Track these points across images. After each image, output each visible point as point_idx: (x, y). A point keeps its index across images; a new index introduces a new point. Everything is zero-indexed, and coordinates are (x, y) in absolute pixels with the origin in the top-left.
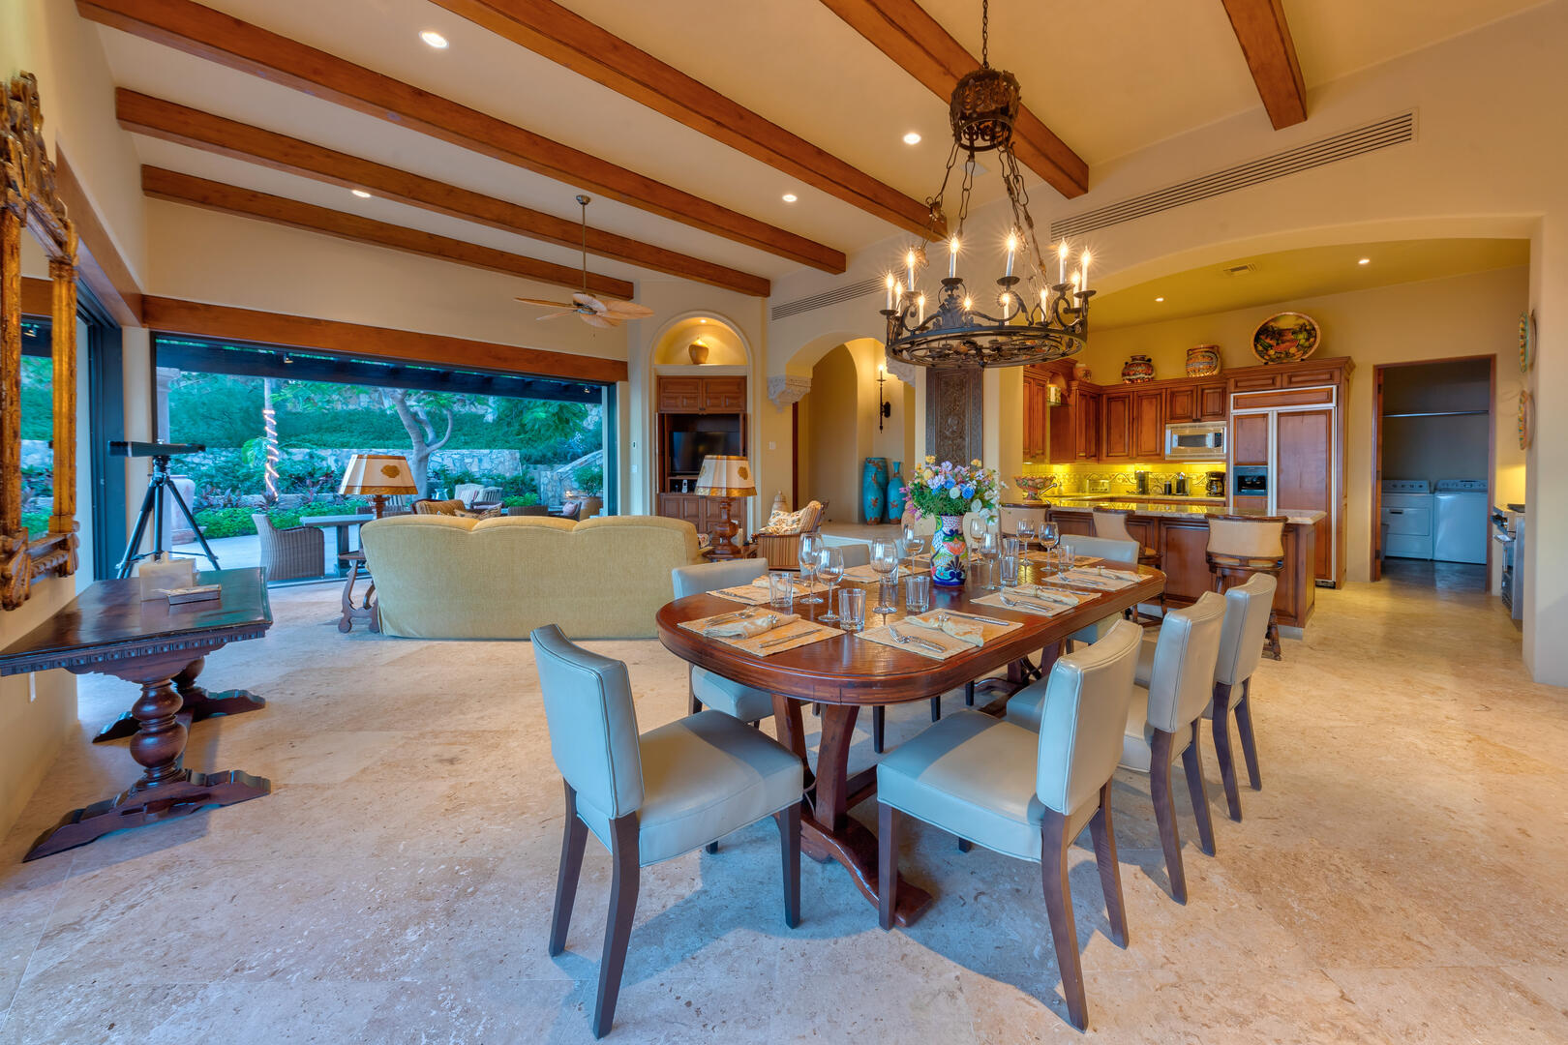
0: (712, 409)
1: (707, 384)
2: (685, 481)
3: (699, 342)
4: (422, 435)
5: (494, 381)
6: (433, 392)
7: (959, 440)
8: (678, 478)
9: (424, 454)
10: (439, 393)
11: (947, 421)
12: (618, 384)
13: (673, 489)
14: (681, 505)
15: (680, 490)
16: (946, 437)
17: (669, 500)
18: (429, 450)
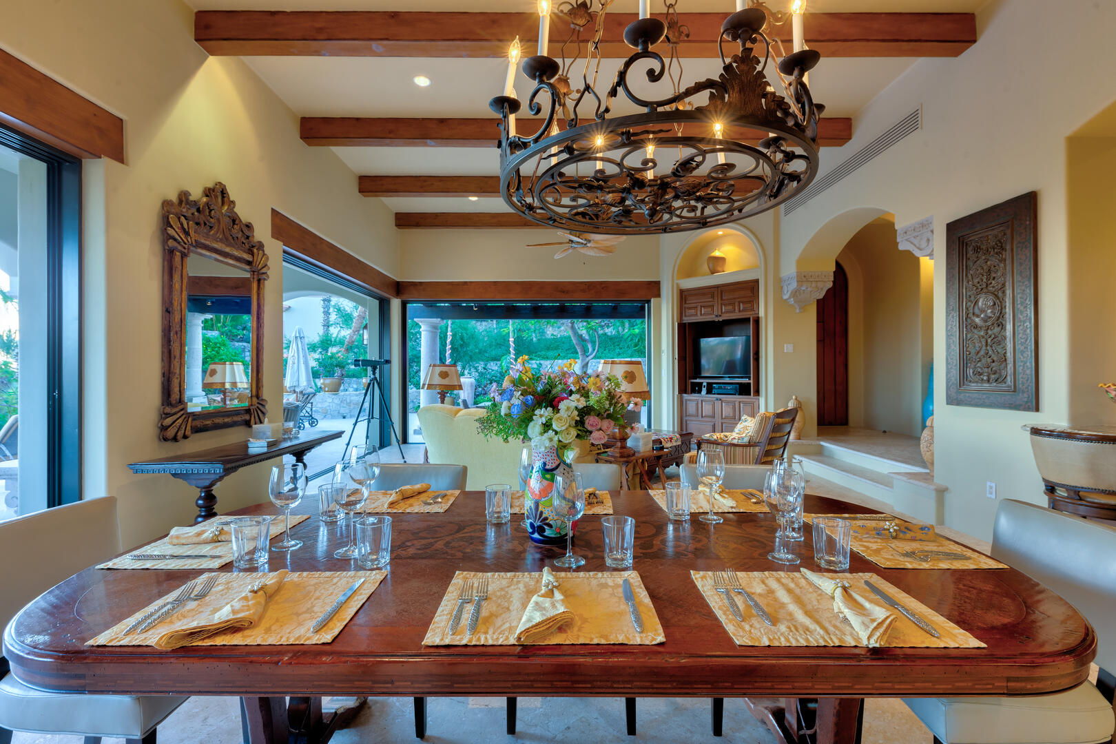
0: (727, 315)
1: (722, 291)
2: (705, 384)
3: (717, 253)
4: (585, 351)
5: (592, 309)
6: (585, 320)
7: (997, 330)
8: (698, 381)
9: (585, 362)
10: (589, 320)
11: (976, 303)
12: (652, 300)
13: (693, 391)
14: (700, 406)
15: (700, 392)
16: (976, 327)
17: (690, 400)
18: (587, 359)
